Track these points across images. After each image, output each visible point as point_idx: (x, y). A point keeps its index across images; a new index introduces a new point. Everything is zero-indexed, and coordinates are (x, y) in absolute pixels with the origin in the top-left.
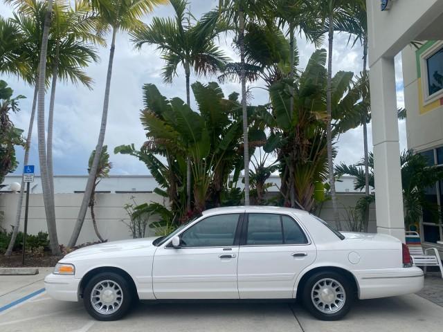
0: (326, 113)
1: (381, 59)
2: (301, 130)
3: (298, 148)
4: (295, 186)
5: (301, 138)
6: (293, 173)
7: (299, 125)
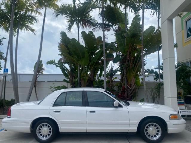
0: (141, 45)
1: (167, 20)
2: (130, 53)
3: (128, 61)
4: (127, 79)
5: (130, 57)
6: (126, 73)
7: (128, 51)
